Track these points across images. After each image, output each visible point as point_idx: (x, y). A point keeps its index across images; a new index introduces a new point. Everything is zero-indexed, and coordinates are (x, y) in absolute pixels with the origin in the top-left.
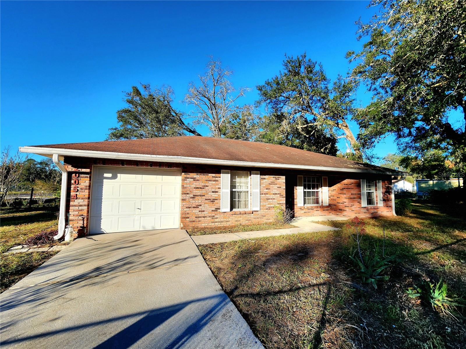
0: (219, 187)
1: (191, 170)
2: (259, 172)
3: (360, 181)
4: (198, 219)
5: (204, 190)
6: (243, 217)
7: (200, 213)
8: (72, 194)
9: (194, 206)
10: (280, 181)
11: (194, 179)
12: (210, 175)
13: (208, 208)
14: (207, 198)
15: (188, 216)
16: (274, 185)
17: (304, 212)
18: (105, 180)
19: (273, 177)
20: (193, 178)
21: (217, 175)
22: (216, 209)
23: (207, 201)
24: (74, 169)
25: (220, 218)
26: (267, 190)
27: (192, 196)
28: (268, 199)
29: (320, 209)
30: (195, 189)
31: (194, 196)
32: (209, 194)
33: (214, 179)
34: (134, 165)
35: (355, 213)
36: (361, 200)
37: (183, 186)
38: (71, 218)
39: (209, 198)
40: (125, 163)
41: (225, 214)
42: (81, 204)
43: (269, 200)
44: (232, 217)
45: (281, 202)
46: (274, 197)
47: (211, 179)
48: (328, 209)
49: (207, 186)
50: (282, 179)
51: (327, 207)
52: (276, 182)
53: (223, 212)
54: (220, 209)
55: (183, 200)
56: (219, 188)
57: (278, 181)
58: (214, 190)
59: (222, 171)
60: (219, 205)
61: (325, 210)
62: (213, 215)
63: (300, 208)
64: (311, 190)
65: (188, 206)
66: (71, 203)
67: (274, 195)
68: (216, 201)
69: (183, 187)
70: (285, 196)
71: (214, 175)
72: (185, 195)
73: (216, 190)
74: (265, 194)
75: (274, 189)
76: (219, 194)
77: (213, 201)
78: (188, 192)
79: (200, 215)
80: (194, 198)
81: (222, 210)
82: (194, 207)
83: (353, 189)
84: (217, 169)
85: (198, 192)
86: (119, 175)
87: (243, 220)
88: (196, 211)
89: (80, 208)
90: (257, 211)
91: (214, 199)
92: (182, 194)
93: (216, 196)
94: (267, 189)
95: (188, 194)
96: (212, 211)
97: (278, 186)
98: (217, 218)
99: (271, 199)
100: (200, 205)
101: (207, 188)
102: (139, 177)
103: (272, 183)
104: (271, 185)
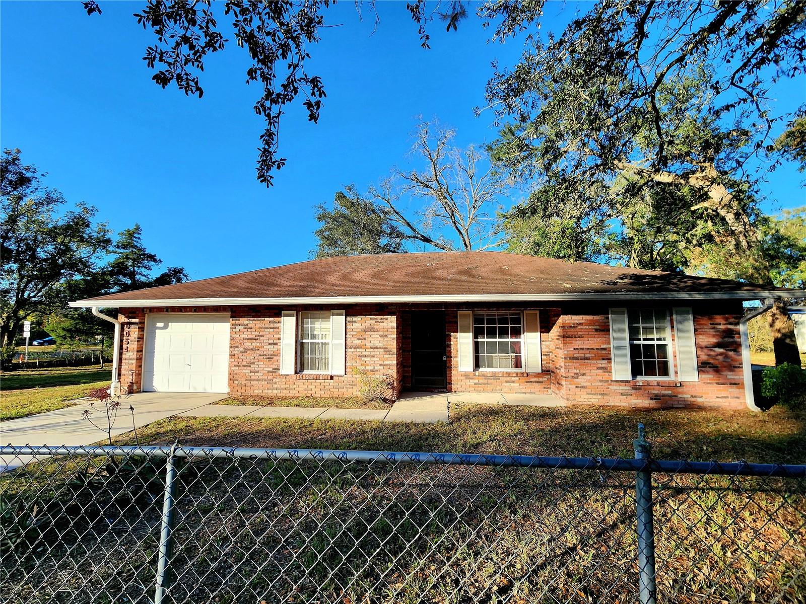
0: (279, 336)
1: (241, 314)
2: (344, 311)
3: (608, 318)
4: (248, 383)
5: (258, 341)
6: (315, 384)
7: (253, 374)
8: (125, 346)
9: (244, 363)
10: (385, 324)
11: (246, 327)
12: (267, 319)
13: (263, 367)
14: (262, 353)
15: (237, 377)
16: (373, 333)
17: (475, 384)
18: (157, 331)
19: (371, 319)
20: (245, 325)
21: (276, 319)
22: (274, 369)
23: (262, 357)
24: (126, 320)
25: (279, 383)
26: (360, 341)
27: (241, 350)
28: (361, 357)
29: (517, 378)
30: (246, 341)
31: (244, 349)
32: (265, 347)
33: (272, 325)
34: (178, 311)
35: (588, 394)
36: (610, 363)
37: (231, 336)
38: (123, 372)
39: (265, 353)
40: (169, 310)
41: (287, 377)
42: (131, 357)
43: (363, 359)
44: (299, 384)
45: (386, 362)
46: (372, 354)
47: (267, 325)
48: (541, 380)
49: (261, 336)
50: (391, 322)
51: (538, 375)
52: (377, 327)
53: (285, 375)
54: (279, 369)
55: (231, 355)
56: (279, 339)
57: (381, 324)
58: (271, 342)
59: (283, 312)
60: (278, 363)
61: (531, 382)
62: (270, 378)
63: (466, 375)
64: (497, 340)
65: (236, 364)
66: (124, 356)
67: (372, 350)
68: (274, 357)
69: (232, 339)
70: (395, 351)
71: (272, 319)
72: (233, 349)
73: (275, 342)
74: (355, 348)
75: (374, 339)
76: (279, 347)
77: (270, 357)
78: (237, 344)
79: (252, 378)
80: (244, 352)
81: (283, 371)
82: (244, 366)
83: (582, 337)
84: (276, 311)
85: (250, 345)
86: (170, 324)
87: (315, 389)
88: (247, 371)
89: (130, 361)
90: (341, 376)
91: (271, 355)
92: (231, 347)
93: (274, 350)
94: (358, 339)
95: (237, 347)
96: (269, 372)
97: (381, 333)
98: (276, 383)
99: (368, 356)
100: (253, 363)
101: (261, 338)
102: (189, 325)
103: (371, 329)
104: (367, 333)
